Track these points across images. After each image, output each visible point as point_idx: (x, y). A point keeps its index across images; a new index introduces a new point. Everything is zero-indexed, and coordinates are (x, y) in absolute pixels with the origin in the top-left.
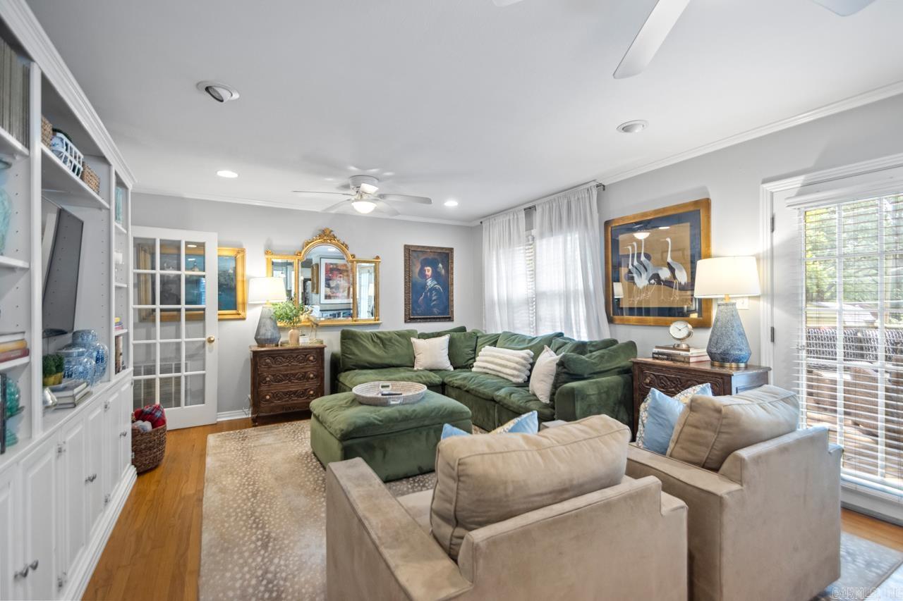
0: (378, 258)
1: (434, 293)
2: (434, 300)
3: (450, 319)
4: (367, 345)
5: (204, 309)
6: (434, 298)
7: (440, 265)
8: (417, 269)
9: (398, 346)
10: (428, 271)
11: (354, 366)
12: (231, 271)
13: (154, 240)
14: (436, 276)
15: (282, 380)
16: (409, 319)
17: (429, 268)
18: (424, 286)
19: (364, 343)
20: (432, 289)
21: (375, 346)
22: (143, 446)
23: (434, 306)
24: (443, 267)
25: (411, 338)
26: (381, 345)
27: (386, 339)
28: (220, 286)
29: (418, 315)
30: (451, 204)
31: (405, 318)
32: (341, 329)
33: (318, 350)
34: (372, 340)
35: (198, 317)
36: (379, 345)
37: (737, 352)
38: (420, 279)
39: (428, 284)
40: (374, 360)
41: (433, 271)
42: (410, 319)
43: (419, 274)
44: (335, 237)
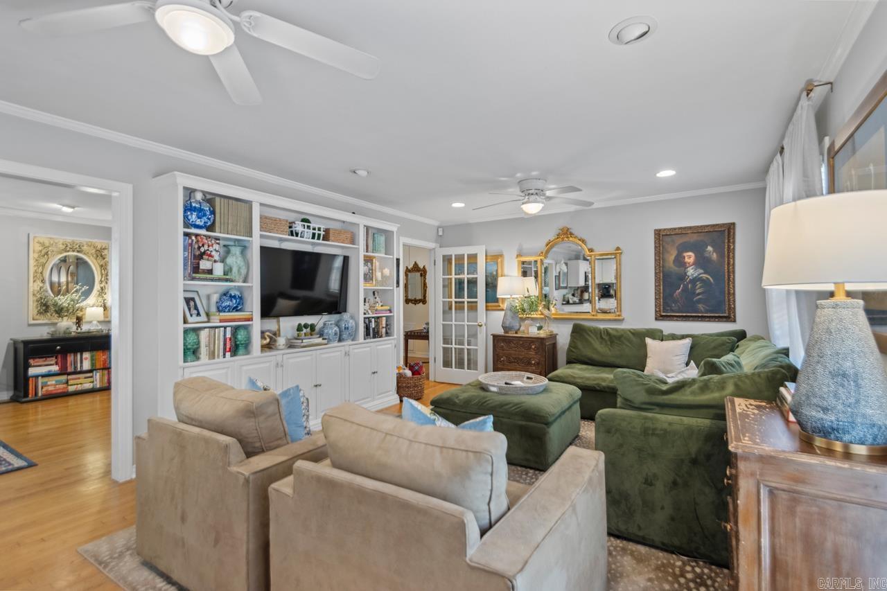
0: (618, 249)
1: (699, 284)
2: (699, 294)
3: (730, 318)
4: (593, 342)
5: (476, 302)
6: (698, 291)
7: (710, 248)
8: (671, 257)
9: (627, 345)
10: (690, 257)
11: (574, 359)
12: (495, 273)
13: (451, 255)
14: (702, 262)
15: (512, 362)
16: (660, 317)
17: (690, 254)
18: (682, 277)
19: (590, 339)
20: (694, 281)
21: (601, 343)
22: (404, 385)
23: (699, 301)
24: (714, 251)
25: (647, 338)
26: (609, 343)
27: (615, 336)
28: (487, 285)
29: (673, 311)
30: (666, 173)
31: (656, 315)
32: (573, 323)
33: (540, 340)
34: (601, 336)
35: (473, 307)
36: (606, 342)
37: (814, 413)
38: (676, 268)
39: (689, 274)
40: (595, 357)
41: (696, 256)
42: (662, 316)
43: (674, 261)
44: (571, 234)
